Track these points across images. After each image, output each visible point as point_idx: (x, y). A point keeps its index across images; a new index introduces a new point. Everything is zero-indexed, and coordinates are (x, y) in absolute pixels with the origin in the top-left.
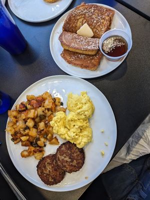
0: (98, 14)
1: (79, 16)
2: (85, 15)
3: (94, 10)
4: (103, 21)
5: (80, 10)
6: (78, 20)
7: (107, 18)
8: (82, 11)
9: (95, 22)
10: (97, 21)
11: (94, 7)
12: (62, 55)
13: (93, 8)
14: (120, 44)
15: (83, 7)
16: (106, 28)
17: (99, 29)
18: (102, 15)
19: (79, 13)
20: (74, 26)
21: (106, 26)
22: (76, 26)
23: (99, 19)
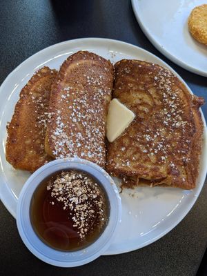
0: (169, 142)
1: (157, 93)
2: (163, 107)
3: (179, 129)
4: (153, 159)
5: (173, 90)
6: (146, 91)
7: (162, 169)
8: (170, 97)
9: (148, 138)
10: (150, 142)
11: (187, 127)
12: (44, 71)
13: (183, 123)
14: (80, 222)
15: (182, 96)
16: (134, 171)
17: (129, 154)
18: (170, 153)
19: (165, 91)
20: (130, 85)
21: (140, 171)
22: (128, 91)
23: (156, 147)
